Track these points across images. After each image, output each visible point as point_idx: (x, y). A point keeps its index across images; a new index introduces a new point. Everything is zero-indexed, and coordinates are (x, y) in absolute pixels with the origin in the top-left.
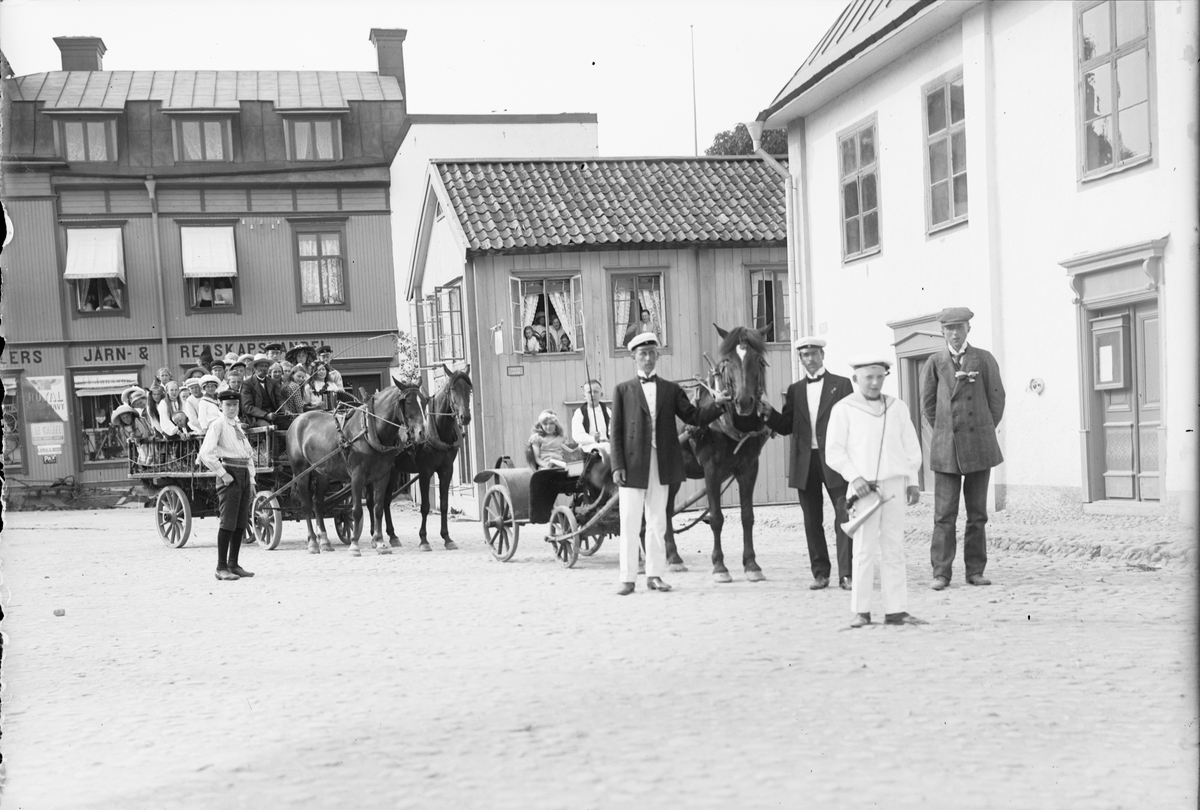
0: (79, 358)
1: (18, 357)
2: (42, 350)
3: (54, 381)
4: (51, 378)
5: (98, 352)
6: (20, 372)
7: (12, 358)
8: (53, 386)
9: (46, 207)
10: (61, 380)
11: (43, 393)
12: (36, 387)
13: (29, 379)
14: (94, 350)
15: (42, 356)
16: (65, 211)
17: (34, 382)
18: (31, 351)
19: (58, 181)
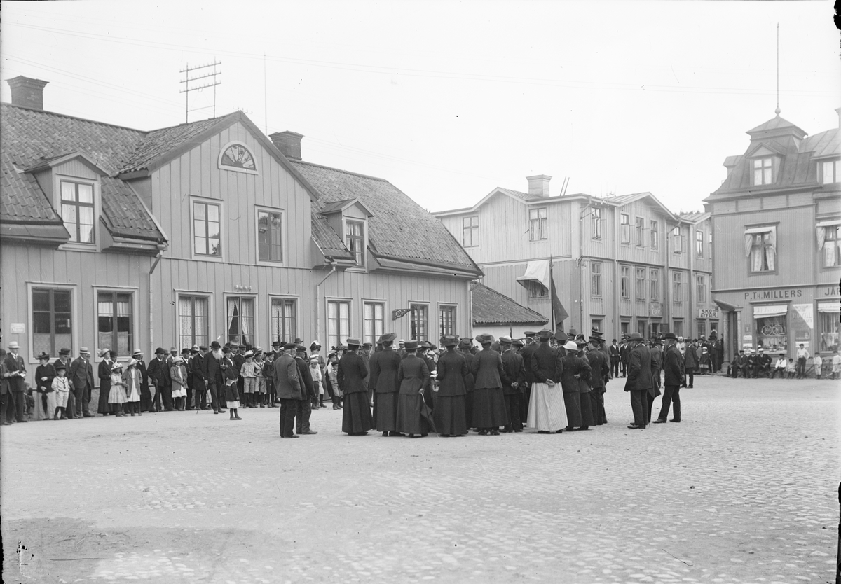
0: (822, 294)
1: (789, 294)
2: (802, 290)
3: (807, 306)
4: (805, 305)
5: (833, 290)
6: (790, 301)
7: (786, 294)
8: (806, 309)
9: (811, 210)
10: (811, 305)
11: (801, 313)
12: (797, 310)
13: (794, 305)
14: (831, 289)
15: (802, 293)
16: (820, 212)
17: (796, 307)
18: (796, 290)
19: (816, 196)
